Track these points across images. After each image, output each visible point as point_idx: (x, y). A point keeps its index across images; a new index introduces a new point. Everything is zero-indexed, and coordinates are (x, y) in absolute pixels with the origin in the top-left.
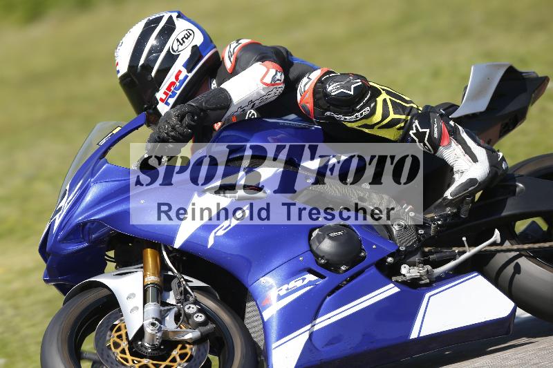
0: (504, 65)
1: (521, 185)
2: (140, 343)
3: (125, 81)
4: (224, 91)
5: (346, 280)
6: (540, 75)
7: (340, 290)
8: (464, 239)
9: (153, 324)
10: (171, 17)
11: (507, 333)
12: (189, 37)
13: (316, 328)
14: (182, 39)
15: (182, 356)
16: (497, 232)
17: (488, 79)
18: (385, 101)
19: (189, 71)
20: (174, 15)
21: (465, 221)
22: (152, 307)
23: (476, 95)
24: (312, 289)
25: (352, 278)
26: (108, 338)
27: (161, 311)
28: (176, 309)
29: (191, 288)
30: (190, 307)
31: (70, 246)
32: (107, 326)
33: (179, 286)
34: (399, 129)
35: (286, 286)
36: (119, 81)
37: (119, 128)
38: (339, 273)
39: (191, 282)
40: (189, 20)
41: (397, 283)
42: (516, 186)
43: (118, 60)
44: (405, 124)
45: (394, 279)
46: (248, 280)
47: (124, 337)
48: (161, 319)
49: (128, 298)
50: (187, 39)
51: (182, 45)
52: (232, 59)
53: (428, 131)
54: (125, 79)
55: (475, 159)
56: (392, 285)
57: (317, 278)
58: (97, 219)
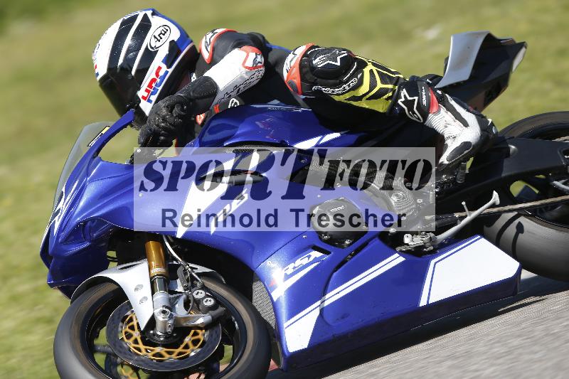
0: (482, 33)
1: (513, 147)
2: (152, 332)
3: (105, 83)
4: (208, 79)
5: (350, 254)
6: (517, 41)
7: (345, 265)
8: (464, 203)
9: (164, 312)
10: (145, 15)
11: (514, 293)
12: (165, 32)
13: (326, 303)
14: (159, 35)
15: (195, 342)
16: (495, 194)
17: (469, 47)
18: (371, 71)
19: (169, 67)
20: (149, 13)
21: (462, 186)
22: (161, 296)
23: (458, 64)
24: (318, 265)
25: (357, 251)
26: (120, 329)
27: (170, 299)
28: (184, 296)
29: (197, 274)
30: (198, 293)
31: (72, 247)
32: (119, 318)
33: (185, 274)
34: (387, 99)
35: (292, 265)
36: (98, 84)
37: (107, 128)
38: (343, 248)
39: (197, 269)
40: (163, 17)
41: (401, 253)
42: (509, 148)
43: (96, 63)
44: (393, 94)
45: (398, 249)
46: (253, 263)
47: (136, 327)
48: (171, 306)
49: (136, 289)
50: (164, 35)
51: (159, 41)
52: (209, 49)
53: (416, 98)
54: (104, 81)
55: (466, 124)
56: (397, 255)
57: (322, 254)
58: (98, 217)
